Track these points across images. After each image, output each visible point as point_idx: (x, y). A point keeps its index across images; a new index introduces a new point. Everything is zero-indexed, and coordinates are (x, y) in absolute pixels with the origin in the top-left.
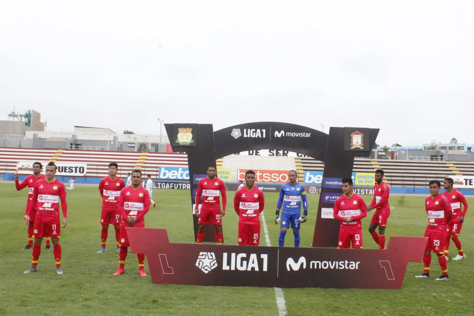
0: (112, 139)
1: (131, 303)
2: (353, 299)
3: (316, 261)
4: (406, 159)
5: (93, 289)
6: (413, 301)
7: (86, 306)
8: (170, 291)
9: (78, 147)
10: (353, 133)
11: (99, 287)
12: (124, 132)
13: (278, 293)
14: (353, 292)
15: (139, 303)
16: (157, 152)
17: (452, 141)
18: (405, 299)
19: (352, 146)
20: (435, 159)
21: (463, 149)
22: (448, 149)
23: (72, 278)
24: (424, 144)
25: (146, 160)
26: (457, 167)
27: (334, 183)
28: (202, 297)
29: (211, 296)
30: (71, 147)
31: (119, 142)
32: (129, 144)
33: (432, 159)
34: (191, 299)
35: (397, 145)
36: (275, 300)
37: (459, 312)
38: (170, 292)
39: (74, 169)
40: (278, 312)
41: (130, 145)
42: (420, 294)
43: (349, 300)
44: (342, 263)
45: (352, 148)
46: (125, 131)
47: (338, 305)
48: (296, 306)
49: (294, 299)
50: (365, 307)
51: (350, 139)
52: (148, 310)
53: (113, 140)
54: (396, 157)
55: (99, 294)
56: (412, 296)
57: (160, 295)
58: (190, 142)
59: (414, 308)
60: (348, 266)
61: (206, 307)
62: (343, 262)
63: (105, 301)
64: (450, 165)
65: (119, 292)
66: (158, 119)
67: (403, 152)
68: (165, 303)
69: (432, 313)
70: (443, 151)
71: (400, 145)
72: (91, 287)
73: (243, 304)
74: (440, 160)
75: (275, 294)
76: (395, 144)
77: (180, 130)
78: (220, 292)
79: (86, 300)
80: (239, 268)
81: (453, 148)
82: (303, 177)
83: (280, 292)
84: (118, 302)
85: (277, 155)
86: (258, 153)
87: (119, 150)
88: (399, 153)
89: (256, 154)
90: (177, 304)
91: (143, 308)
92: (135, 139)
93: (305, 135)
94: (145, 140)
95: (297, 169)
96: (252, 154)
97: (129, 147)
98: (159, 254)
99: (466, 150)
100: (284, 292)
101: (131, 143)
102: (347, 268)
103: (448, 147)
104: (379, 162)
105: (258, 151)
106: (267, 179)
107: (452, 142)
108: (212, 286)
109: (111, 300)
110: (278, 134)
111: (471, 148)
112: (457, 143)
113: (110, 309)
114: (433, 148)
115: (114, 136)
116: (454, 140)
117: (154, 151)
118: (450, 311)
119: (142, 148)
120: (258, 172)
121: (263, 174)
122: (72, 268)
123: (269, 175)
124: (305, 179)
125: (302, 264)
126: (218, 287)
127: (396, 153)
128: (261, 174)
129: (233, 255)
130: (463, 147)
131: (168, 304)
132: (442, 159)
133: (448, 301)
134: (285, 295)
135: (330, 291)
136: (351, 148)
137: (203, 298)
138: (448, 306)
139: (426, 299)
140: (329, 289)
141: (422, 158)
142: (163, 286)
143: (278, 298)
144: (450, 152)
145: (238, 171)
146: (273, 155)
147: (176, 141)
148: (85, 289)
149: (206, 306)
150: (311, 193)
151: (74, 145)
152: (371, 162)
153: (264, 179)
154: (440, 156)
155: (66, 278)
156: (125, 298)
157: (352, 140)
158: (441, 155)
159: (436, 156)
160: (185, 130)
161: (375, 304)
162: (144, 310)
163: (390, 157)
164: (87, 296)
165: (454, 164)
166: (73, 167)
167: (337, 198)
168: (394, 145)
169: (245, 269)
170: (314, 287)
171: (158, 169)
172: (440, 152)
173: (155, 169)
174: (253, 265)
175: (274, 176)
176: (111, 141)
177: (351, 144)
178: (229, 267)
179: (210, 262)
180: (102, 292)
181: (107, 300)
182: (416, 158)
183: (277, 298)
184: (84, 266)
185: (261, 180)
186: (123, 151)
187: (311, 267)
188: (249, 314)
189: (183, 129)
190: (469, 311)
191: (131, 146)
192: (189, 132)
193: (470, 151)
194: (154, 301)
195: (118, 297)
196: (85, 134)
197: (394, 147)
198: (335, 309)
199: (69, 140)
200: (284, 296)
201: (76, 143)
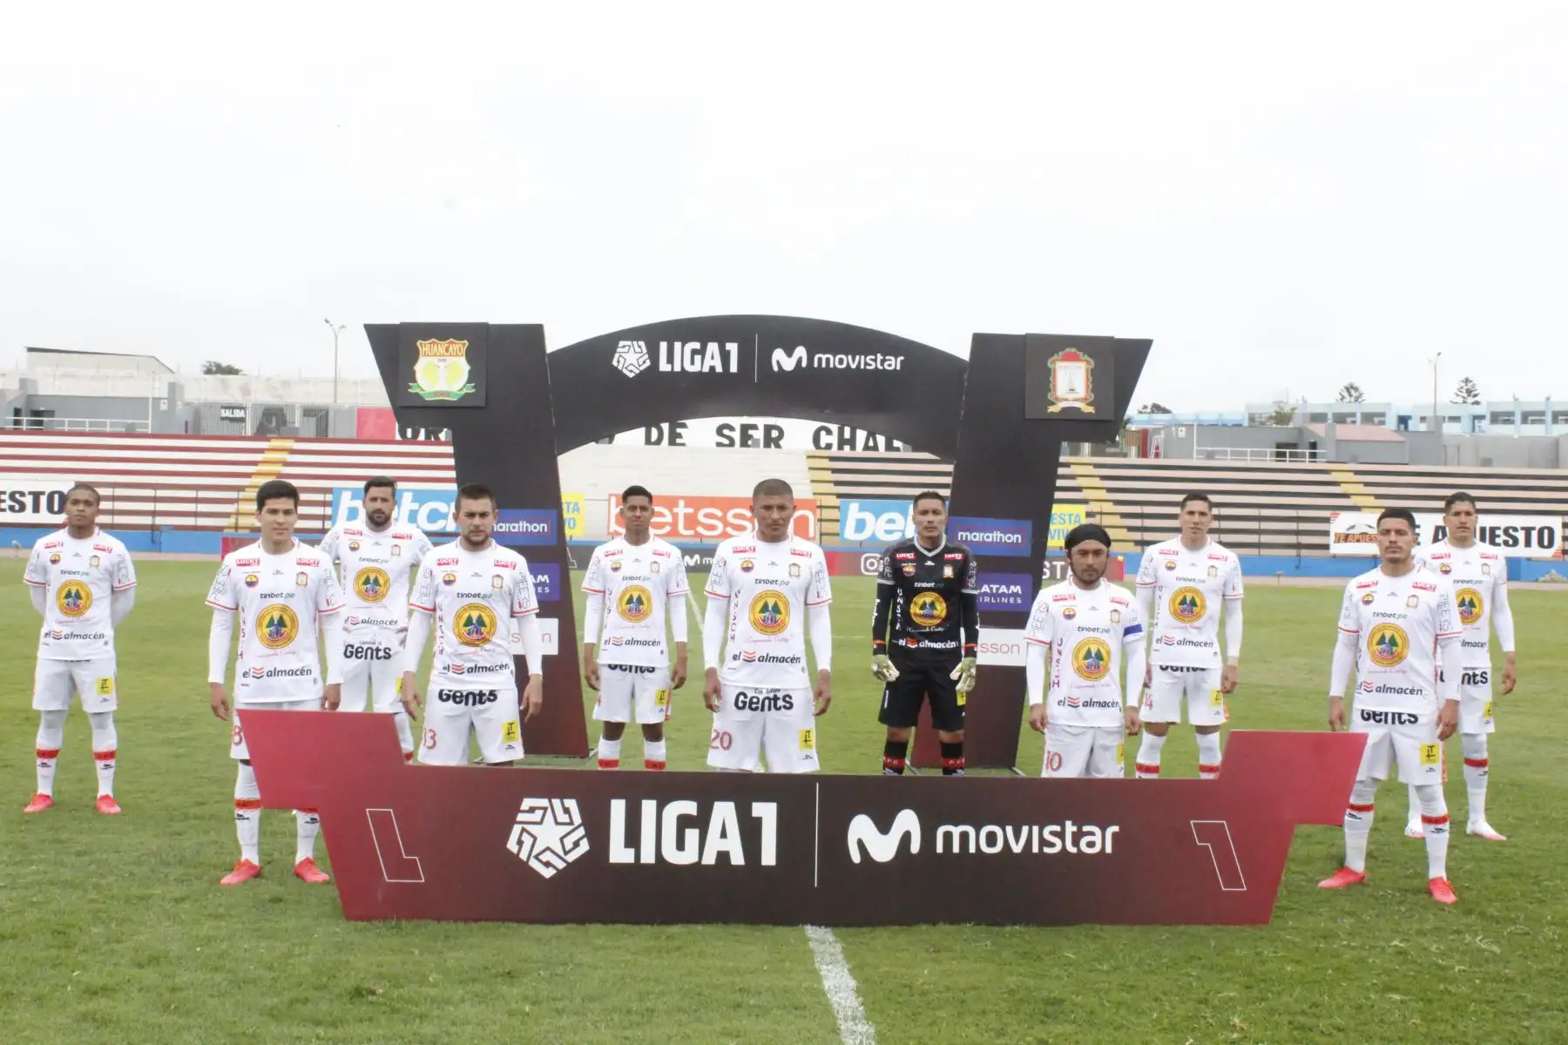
0: (163, 392)
1: (270, 1002)
2: (1105, 967)
3: (956, 824)
4: (1192, 458)
5: (115, 946)
6: (1330, 971)
7: (94, 1020)
8: (413, 950)
9: (40, 423)
10: (1056, 356)
11: (142, 938)
12: (205, 369)
13: (822, 948)
14: (1097, 937)
15: (298, 1001)
16: (322, 436)
17: (1346, 394)
18: (1298, 962)
19: (1053, 404)
20: (1292, 455)
21: (1383, 423)
22: (1330, 421)
23: (33, 904)
24: (1248, 407)
25: (286, 464)
26: (1367, 484)
27: (988, 537)
28: (540, 969)
29: (571, 966)
30: (17, 423)
31: (188, 404)
32: (223, 411)
33: (1280, 455)
34: (499, 980)
35: (1157, 408)
36: (815, 974)
37: (1510, 1013)
38: (413, 953)
39: (28, 500)
40: (835, 1023)
41: (227, 414)
42: (1345, 943)
43: (1090, 971)
44: (1052, 833)
45: (1051, 409)
46: (208, 364)
47: (1056, 994)
48: (901, 1000)
49: (886, 969)
50: (1156, 999)
51: (1045, 380)
52: (337, 1028)
53: (166, 395)
54: (1157, 448)
55: (140, 966)
56: (1317, 949)
57: (380, 965)
58: (461, 389)
59: (1341, 1001)
60: (1076, 843)
61: (559, 1012)
62: (1057, 828)
63: (167, 996)
64: (1343, 475)
65: (221, 956)
66: (327, 321)
67: (1182, 433)
68: (401, 998)
69: (1412, 1018)
70: (1319, 429)
71: (1168, 407)
72: (108, 941)
73: (700, 994)
74: (1307, 459)
75: (812, 952)
76: (1150, 407)
77: (423, 346)
78: (603, 948)
79: (93, 993)
80: (673, 856)
81: (1349, 420)
82: (838, 521)
83: (830, 943)
84: (215, 1001)
85: (744, 444)
86: (680, 436)
87: (190, 432)
88: (1166, 436)
89: (672, 442)
90: (448, 1002)
91: (318, 1023)
92: (246, 391)
93: (883, 362)
94: (280, 397)
95: (814, 494)
96: (659, 441)
97: (223, 419)
98: (367, 810)
99: (1391, 422)
100: (844, 945)
101: (232, 408)
102: (1072, 849)
103: (1330, 416)
104: (1097, 466)
105: (678, 430)
106: (713, 528)
107: (1343, 398)
108: (569, 925)
109: (191, 992)
110: (783, 361)
111: (1409, 417)
112: (1363, 401)
113: (189, 1028)
114: (1282, 418)
115: (172, 381)
116: (1353, 392)
117: (312, 434)
118: (1472, 1007)
119: (271, 422)
120: (682, 503)
121: (697, 510)
122: (32, 865)
123: (719, 513)
124: (843, 528)
125: (906, 837)
126: (594, 929)
127: (1156, 437)
128: (691, 510)
129: (649, 807)
130: (1383, 415)
131: (410, 1001)
132: (1313, 455)
133: (1457, 969)
134: (849, 955)
135: (1012, 936)
136: (1049, 411)
137: (542, 972)
138: (1464, 989)
139: (1374, 962)
140: (1008, 929)
141: (1244, 454)
142: (384, 929)
143: (824, 967)
144: (1343, 431)
145: (609, 500)
146: (732, 443)
147: (410, 387)
148: (85, 951)
149: (560, 1005)
150: (866, 573)
151: (26, 416)
152: (1072, 467)
153: (700, 529)
154: (1308, 446)
155: (9, 904)
156: (244, 982)
157: (1051, 379)
158: (1312, 441)
159: (1294, 446)
160: (441, 346)
161: (1190, 984)
162: (321, 1031)
163: (1134, 450)
164: (98, 981)
165: (1357, 473)
166: (26, 492)
167: (998, 589)
168: (1145, 407)
169: (695, 859)
170: (952, 922)
171: (329, 497)
172: (1307, 429)
173: (319, 497)
174: (723, 845)
175: (737, 516)
176: (160, 399)
177: (1050, 397)
178: (632, 851)
179: (564, 834)
180: (154, 960)
181: (173, 990)
182: (1225, 453)
183: (824, 969)
184: (79, 854)
185: (691, 532)
186: (202, 434)
187: (940, 849)
188: (727, 1034)
189: (434, 343)
190: (1547, 1009)
191: (231, 416)
192: (457, 355)
193: (1406, 427)
194: (358, 993)
195: (218, 977)
196: (65, 376)
197: (1145, 417)
198: (1050, 1009)
199: (10, 397)
200: (848, 962)
201: (35, 408)
